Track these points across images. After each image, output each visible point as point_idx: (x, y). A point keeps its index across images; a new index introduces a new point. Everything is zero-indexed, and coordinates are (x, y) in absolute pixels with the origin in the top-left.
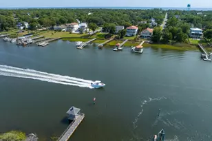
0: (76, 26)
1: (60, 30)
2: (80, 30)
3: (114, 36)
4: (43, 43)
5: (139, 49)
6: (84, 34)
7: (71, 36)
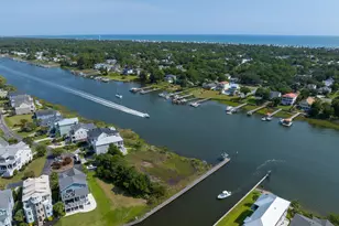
0: (227, 86)
1: (209, 88)
2: (231, 91)
3: (268, 103)
4: (195, 104)
5: (288, 123)
6: (235, 97)
7: (220, 97)
